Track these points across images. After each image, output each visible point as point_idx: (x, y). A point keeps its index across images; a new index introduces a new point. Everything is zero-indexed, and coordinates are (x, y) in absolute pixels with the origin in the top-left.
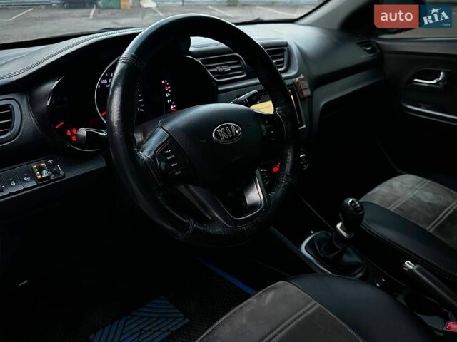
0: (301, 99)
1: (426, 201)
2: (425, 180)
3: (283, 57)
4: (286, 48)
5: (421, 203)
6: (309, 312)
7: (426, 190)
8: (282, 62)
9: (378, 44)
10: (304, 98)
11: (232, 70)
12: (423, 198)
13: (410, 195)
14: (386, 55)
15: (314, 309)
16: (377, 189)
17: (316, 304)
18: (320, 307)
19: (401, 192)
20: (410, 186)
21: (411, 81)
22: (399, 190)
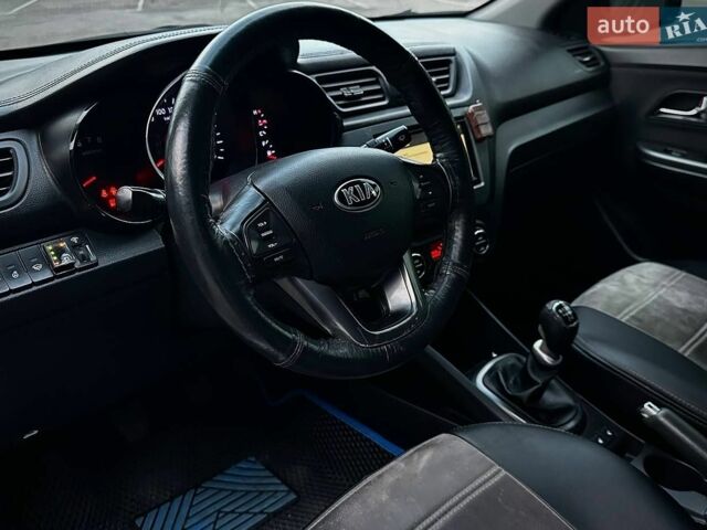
0: (477, 141)
1: (679, 305)
2: (678, 272)
3: (447, 72)
4: (452, 58)
5: (671, 309)
7: (679, 289)
8: (447, 80)
9: (601, 52)
10: (482, 139)
11: (367, 93)
12: (673, 301)
13: (653, 295)
14: (614, 69)
15: (496, 479)
16: (599, 286)
17: (499, 471)
18: (506, 476)
19: (638, 291)
20: (652, 282)
21: (655, 111)
22: (635, 287)
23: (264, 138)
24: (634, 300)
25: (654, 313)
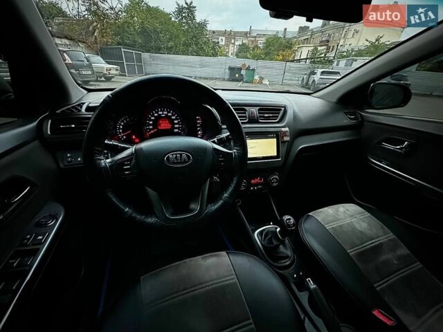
0: (282, 142)
1: (359, 229)
2: (367, 213)
3: (279, 113)
4: (283, 109)
5: (354, 229)
6: (226, 283)
7: (363, 221)
8: (277, 117)
9: (361, 115)
10: (284, 142)
12: (357, 226)
13: (348, 220)
14: (365, 123)
15: (231, 281)
17: (234, 278)
18: (236, 282)
19: (342, 216)
20: (352, 214)
21: (380, 143)
22: (342, 215)
23: (199, 127)
24: (338, 220)
25: (344, 229)
